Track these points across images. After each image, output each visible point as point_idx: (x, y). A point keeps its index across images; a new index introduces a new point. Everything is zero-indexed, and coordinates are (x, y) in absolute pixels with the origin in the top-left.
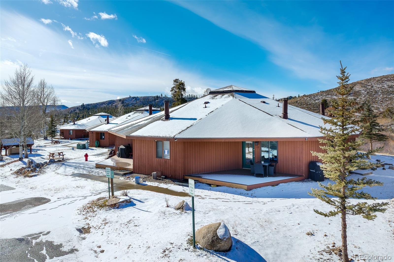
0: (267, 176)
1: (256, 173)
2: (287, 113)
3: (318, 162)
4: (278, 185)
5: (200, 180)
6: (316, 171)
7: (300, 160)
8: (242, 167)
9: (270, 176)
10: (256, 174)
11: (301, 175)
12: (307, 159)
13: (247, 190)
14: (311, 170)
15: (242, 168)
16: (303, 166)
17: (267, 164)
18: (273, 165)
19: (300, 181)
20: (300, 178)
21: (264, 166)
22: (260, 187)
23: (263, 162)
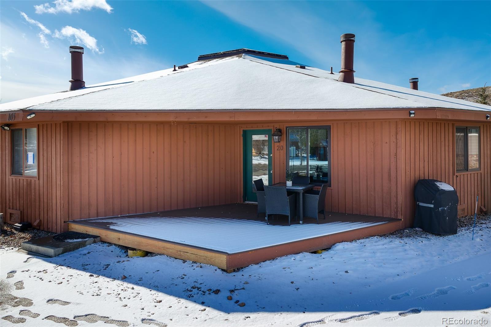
0: (301, 222)
1: (268, 212)
2: (354, 71)
3: (440, 182)
4: (330, 248)
5: (104, 235)
6: (437, 206)
7: (390, 175)
8: (242, 199)
9: (308, 220)
10: (269, 216)
11: (393, 217)
12: (408, 173)
13: (225, 268)
14: (421, 204)
15: (242, 202)
16: (399, 193)
17: (300, 188)
18: (319, 190)
19: (392, 234)
20: (392, 226)
21: (290, 192)
22: (273, 258)
23: (289, 183)
